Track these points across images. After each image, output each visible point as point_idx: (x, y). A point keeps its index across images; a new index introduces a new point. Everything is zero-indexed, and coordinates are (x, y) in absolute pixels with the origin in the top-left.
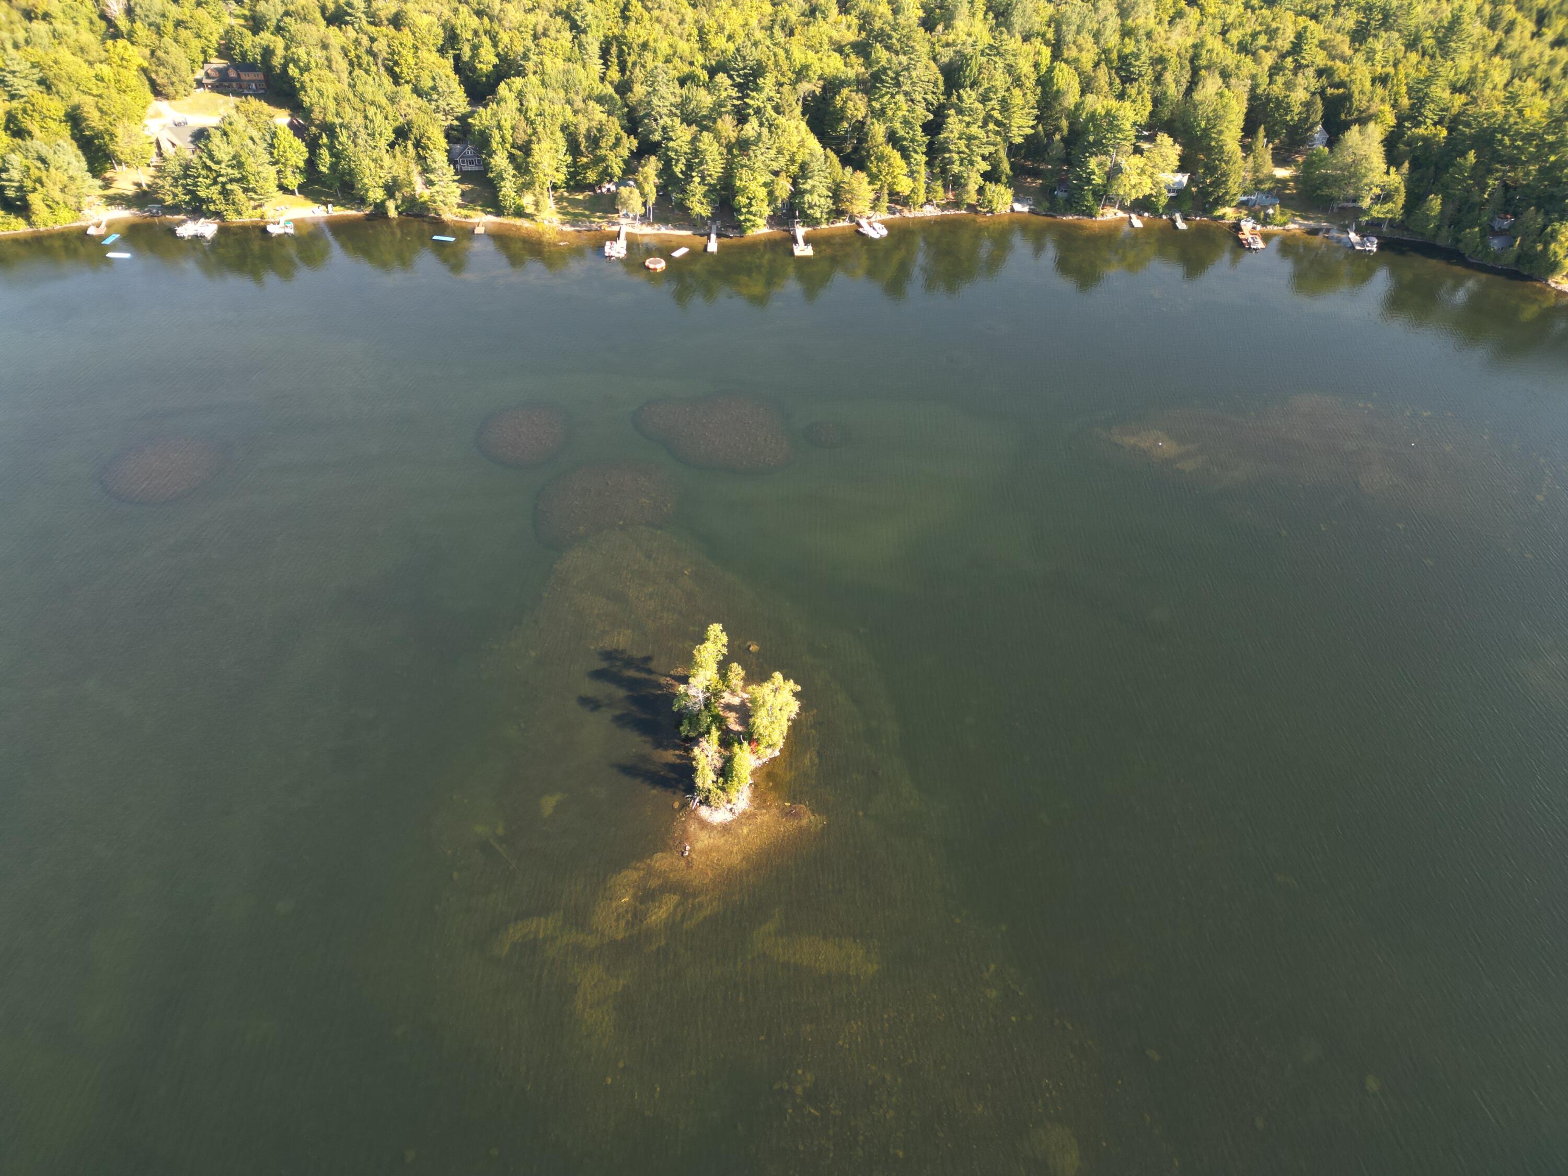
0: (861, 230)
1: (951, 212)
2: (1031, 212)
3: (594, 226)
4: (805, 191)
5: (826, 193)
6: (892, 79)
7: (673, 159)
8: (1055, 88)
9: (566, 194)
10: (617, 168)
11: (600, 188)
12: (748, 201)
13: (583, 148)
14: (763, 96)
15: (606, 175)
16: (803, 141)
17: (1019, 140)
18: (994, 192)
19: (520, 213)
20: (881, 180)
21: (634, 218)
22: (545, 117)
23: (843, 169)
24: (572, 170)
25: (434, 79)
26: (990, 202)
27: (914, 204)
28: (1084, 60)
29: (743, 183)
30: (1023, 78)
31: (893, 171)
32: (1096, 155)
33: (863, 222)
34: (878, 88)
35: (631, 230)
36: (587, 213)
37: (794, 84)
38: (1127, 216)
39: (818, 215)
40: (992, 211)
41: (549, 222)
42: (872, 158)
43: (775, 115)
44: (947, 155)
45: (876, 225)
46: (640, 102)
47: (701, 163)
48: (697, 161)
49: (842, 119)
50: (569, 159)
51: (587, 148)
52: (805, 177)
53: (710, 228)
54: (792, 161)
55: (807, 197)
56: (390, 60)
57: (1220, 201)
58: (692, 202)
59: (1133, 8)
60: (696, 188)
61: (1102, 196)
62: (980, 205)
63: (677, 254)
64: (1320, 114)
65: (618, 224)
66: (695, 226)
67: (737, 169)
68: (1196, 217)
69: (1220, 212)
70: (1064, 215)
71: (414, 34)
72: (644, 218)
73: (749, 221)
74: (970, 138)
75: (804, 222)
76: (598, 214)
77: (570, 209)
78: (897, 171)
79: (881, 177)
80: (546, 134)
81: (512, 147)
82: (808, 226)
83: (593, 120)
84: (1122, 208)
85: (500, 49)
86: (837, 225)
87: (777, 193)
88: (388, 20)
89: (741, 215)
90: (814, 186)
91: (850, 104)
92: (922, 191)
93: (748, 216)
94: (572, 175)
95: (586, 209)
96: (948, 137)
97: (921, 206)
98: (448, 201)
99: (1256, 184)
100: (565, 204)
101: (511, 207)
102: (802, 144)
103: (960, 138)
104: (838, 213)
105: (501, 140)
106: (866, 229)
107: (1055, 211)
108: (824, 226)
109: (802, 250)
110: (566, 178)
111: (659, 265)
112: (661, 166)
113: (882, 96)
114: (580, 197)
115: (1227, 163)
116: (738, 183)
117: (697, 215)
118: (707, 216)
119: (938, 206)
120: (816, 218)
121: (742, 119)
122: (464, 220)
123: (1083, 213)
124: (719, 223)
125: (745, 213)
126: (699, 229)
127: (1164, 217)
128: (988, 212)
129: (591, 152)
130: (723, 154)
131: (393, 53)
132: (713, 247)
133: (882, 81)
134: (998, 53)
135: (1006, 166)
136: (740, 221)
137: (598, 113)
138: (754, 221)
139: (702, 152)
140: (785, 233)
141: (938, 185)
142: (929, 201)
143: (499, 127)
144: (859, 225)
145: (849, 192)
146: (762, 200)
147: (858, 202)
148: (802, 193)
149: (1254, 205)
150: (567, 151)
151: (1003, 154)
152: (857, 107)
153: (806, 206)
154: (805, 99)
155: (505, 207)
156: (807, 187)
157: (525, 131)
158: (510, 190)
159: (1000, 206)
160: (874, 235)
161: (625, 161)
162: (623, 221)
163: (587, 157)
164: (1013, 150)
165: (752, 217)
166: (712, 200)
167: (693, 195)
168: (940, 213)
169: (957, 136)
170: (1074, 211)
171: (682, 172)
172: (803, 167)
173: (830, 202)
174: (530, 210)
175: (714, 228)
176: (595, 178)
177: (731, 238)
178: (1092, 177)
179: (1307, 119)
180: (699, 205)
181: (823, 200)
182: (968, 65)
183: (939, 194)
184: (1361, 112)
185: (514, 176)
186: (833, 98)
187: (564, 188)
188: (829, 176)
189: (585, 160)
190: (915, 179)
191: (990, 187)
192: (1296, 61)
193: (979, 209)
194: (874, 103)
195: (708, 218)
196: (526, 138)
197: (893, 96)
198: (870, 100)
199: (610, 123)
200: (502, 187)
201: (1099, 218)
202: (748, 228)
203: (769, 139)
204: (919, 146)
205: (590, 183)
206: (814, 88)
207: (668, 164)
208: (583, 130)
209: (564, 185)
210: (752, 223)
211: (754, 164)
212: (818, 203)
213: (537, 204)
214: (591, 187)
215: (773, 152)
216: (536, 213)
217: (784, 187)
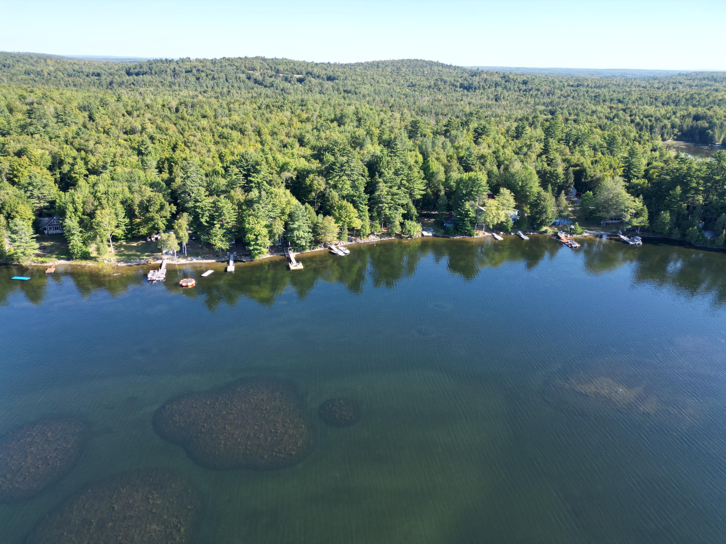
0: (332, 251)
1: (386, 239)
2: (434, 235)
3: (143, 261)
4: (294, 229)
5: (308, 229)
6: (339, 168)
7: (200, 213)
8: (431, 171)
9: (124, 243)
10: (161, 224)
11: (150, 238)
12: (255, 237)
13: (136, 213)
14: (261, 176)
15: (155, 229)
16: (289, 201)
17: (419, 197)
18: (410, 225)
19: (86, 256)
20: (342, 220)
21: (173, 254)
22: (108, 194)
23: (317, 215)
24: (129, 227)
25: (30, 177)
26: (409, 231)
27: (363, 235)
28: (442, 158)
29: (251, 226)
30: (413, 167)
31: (350, 215)
32: (469, 201)
33: (333, 247)
34: (332, 173)
35: (170, 262)
36: (138, 253)
37: (279, 173)
38: (490, 234)
39: (304, 244)
40: (411, 237)
41: (109, 261)
42: (335, 208)
43: (269, 187)
44: (381, 205)
45: (342, 248)
46: (179, 187)
47: (220, 216)
48: (217, 214)
49: (311, 191)
50: (127, 221)
51: (140, 213)
52: (293, 220)
53: (229, 257)
54: (283, 213)
55: (296, 233)
56: (10, 174)
57: (543, 223)
58: (215, 240)
59: (456, 138)
60: (217, 231)
61: (475, 224)
62: (403, 233)
63: (205, 275)
64: (573, 179)
65: (161, 259)
66: (218, 256)
67: (246, 217)
68: (530, 232)
69: (544, 228)
70: (454, 236)
71: (30, 159)
72: (180, 253)
73: (257, 249)
74: (393, 195)
75: (294, 249)
76: (146, 254)
77: (126, 252)
78: (352, 215)
79: (342, 219)
80: (109, 205)
81: (83, 214)
82: (297, 252)
83: (145, 196)
84: (488, 230)
85: (89, 166)
86: (317, 250)
87: (275, 231)
88: (14, 153)
89: (250, 246)
90: (299, 226)
91: (315, 182)
92: (368, 227)
93: (255, 247)
94: (129, 231)
95: (138, 251)
96: (381, 194)
97: (368, 236)
98: (27, 252)
99: (559, 213)
100: (122, 249)
101: (78, 253)
102: (288, 203)
103: (388, 194)
104: (316, 242)
105: (74, 210)
106: (335, 250)
107: (449, 234)
108: (308, 251)
109: (295, 266)
110: (125, 233)
111: (191, 283)
112: (191, 219)
113: (334, 177)
114: (135, 244)
115: (544, 201)
116: (247, 226)
117: (219, 248)
118: (226, 249)
119: (378, 235)
120: (303, 246)
121: (247, 189)
122: (40, 264)
123: (465, 234)
124: (235, 253)
125: (253, 245)
126: (222, 258)
127: (513, 234)
128: (409, 237)
129: (143, 216)
130: (235, 209)
131: (13, 170)
132: (231, 268)
133: (333, 169)
134: (396, 155)
135: (414, 211)
136: (250, 251)
137: (148, 192)
138: (260, 250)
139: (221, 208)
140: (282, 257)
141: (377, 223)
142: (372, 233)
143: (73, 202)
144: (330, 249)
145: (322, 228)
146: (265, 236)
147: (330, 235)
148: (292, 230)
149: (559, 225)
150: (125, 215)
151: (411, 204)
152: (320, 183)
153: (295, 239)
154: (287, 181)
155: (73, 254)
156: (295, 226)
157: (93, 205)
158: (78, 241)
159: (415, 233)
160: (341, 254)
161: (168, 221)
162: (165, 257)
163: (140, 218)
164: (416, 203)
165: (258, 247)
166: (229, 238)
167: (215, 236)
168: (379, 240)
169: (386, 193)
170: (460, 233)
171: (206, 222)
172: (290, 215)
173: (311, 235)
174: (94, 254)
175: (232, 256)
176: (146, 232)
177: (244, 262)
178: (469, 213)
179: (567, 181)
180: (220, 242)
181: (306, 234)
182: (381, 161)
183: (378, 229)
184: (592, 177)
185: (81, 232)
186: (304, 180)
187: (123, 239)
188: (308, 219)
189: (138, 220)
190: (362, 220)
191: (408, 223)
192: (546, 157)
193: (403, 235)
194: (330, 181)
195: (227, 250)
196: (93, 208)
197: (340, 177)
198: (327, 180)
199: (156, 197)
200: (71, 240)
201: (475, 237)
202: (256, 255)
203: (267, 199)
204: (364, 200)
205: (142, 235)
206: (292, 175)
207: (196, 217)
208: (137, 201)
209: (123, 238)
210: (259, 251)
211: (258, 213)
212: (303, 236)
213: (98, 249)
214: (143, 237)
215: (270, 206)
216: (98, 256)
217: (279, 229)
